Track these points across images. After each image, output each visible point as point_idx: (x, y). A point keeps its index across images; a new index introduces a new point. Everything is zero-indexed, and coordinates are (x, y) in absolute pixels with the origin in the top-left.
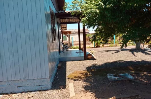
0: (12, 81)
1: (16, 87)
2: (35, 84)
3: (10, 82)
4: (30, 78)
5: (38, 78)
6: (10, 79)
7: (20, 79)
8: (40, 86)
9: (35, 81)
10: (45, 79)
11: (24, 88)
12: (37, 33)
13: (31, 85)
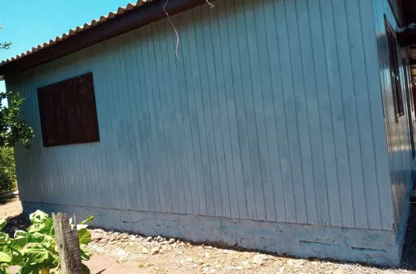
0: (286, 223)
1: (297, 241)
2: (349, 242)
3: (282, 227)
4: (333, 224)
5: (358, 227)
6: (281, 219)
7: (306, 221)
8: (362, 249)
9: (348, 234)
10: (380, 233)
11: (317, 248)
12: (353, 95)
13: (336, 243)
